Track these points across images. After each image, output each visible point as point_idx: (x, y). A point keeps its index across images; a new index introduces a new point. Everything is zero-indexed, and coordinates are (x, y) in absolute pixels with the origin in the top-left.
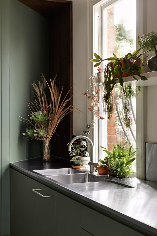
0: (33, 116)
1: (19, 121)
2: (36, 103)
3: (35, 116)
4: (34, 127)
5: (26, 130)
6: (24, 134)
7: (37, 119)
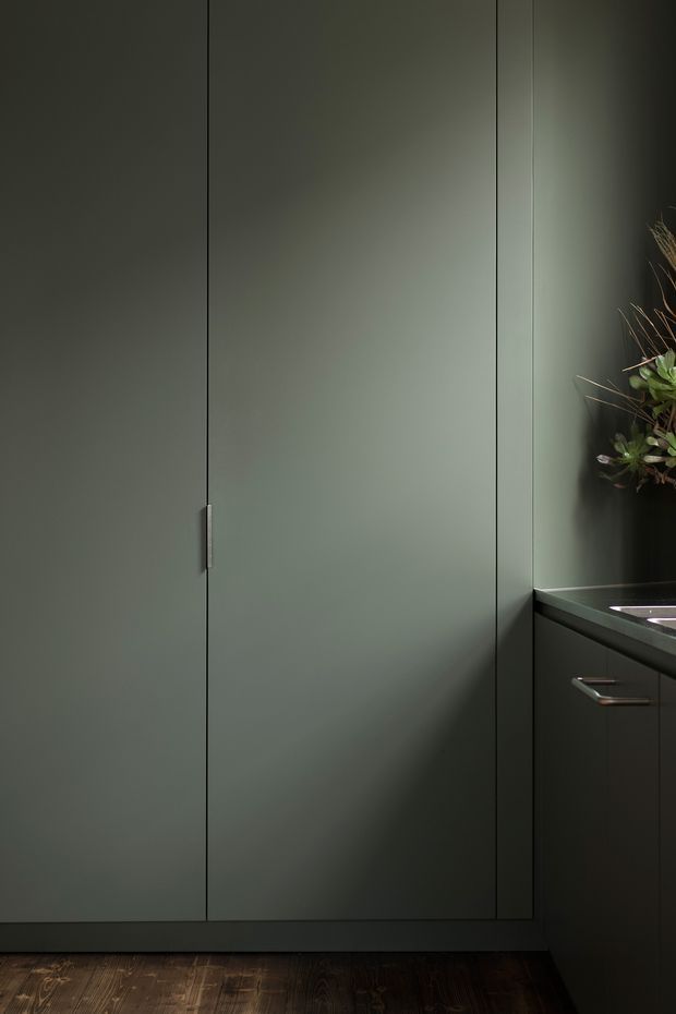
0: (646, 373)
1: (585, 400)
2: (667, 313)
3: (656, 375)
4: (648, 427)
5: (616, 441)
6: (603, 459)
7: (660, 385)
